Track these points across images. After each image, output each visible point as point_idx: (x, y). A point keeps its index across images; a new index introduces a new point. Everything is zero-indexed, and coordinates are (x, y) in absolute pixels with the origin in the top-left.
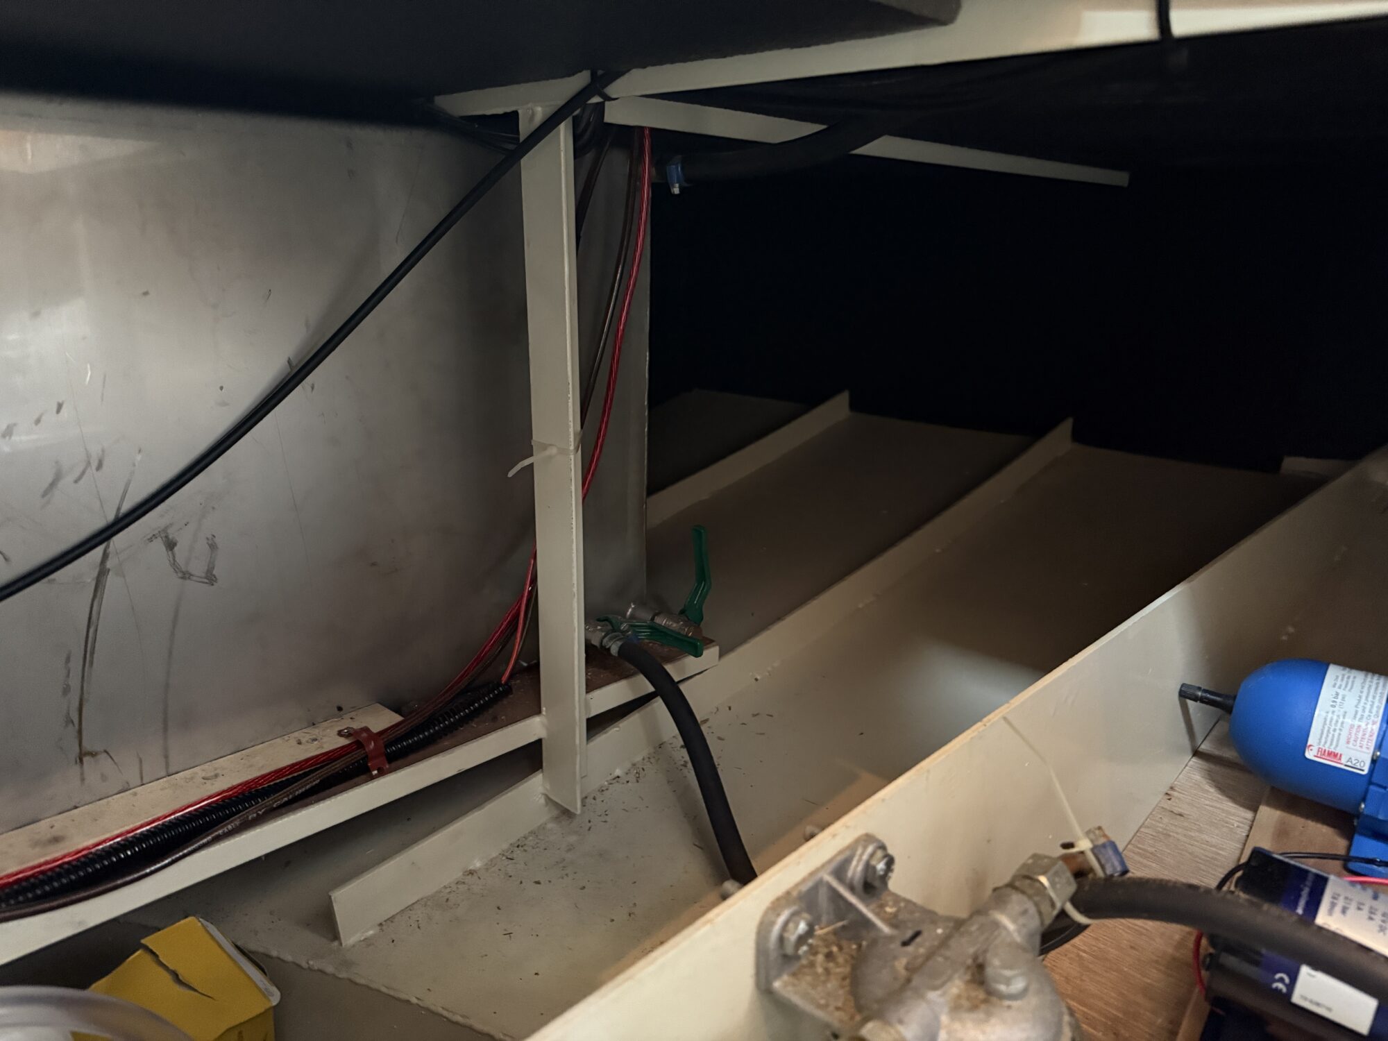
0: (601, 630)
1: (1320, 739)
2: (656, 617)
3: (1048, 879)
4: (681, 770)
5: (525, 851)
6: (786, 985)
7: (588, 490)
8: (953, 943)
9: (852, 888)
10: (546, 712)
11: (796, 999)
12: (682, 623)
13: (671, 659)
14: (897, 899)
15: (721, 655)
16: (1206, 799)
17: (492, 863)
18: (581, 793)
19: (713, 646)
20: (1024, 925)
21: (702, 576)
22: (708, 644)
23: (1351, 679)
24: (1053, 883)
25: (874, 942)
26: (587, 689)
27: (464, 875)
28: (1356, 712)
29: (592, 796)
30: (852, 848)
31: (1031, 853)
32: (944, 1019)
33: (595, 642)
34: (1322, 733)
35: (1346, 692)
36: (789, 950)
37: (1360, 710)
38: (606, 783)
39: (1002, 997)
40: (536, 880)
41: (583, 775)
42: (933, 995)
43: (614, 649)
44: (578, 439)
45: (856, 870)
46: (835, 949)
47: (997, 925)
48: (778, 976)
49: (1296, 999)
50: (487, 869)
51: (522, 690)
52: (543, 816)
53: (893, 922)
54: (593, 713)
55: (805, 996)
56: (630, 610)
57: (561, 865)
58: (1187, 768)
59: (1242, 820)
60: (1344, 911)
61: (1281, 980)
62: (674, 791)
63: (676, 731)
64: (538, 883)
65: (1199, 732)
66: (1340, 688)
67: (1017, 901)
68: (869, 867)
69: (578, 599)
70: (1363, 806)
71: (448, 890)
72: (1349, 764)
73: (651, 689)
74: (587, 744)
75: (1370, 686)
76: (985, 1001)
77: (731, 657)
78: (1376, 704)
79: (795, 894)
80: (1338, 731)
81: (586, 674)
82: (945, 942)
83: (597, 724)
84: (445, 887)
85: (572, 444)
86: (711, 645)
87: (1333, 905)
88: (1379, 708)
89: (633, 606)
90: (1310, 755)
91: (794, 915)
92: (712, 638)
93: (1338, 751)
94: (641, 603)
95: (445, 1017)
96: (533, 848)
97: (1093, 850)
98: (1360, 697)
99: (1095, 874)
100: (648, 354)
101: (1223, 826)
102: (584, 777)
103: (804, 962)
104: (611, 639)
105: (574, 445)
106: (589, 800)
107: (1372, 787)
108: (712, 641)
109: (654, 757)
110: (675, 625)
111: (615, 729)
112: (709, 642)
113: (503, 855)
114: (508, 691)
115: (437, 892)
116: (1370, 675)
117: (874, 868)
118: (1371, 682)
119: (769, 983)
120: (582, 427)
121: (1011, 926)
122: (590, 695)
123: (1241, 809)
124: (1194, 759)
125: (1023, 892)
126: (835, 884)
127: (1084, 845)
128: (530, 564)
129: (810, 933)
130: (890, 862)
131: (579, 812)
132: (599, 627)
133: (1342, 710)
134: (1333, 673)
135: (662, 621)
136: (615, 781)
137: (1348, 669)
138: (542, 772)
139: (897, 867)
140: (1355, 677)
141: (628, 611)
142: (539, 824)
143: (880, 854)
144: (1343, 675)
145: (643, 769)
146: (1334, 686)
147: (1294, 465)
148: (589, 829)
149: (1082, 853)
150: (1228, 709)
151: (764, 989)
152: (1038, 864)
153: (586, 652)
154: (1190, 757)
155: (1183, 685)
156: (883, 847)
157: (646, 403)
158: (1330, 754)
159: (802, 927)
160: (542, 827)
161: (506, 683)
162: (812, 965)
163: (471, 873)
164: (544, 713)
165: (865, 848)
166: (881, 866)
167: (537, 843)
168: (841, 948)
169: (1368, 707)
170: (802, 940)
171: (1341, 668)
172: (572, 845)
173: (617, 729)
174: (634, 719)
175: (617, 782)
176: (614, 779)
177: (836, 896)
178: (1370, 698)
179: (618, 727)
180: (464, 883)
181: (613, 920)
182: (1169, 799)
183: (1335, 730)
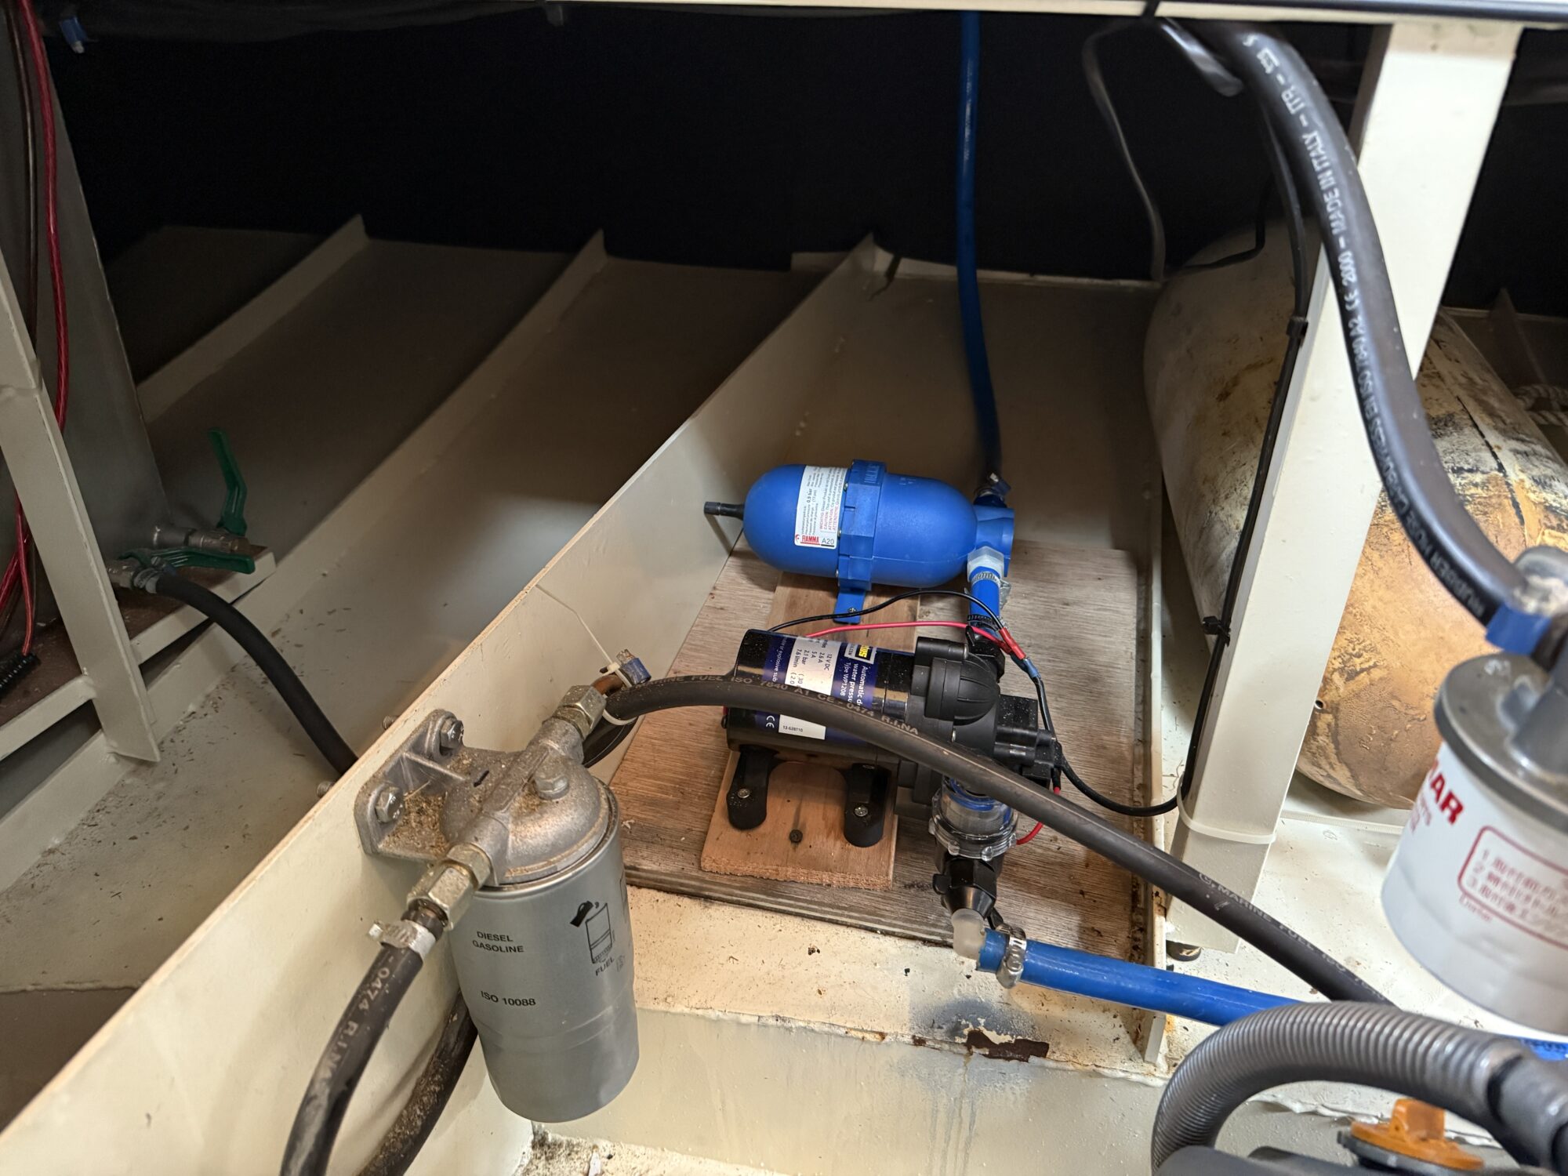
0: (126, 570)
1: (803, 529)
2: (190, 537)
3: (582, 704)
4: (263, 688)
5: (108, 813)
6: (388, 844)
7: (64, 419)
8: (511, 773)
9: (430, 757)
10: (88, 670)
11: (398, 852)
12: (222, 538)
13: (218, 580)
14: (471, 751)
15: (277, 560)
16: (741, 591)
17: (71, 837)
18: (156, 740)
19: (267, 553)
20: (566, 743)
21: (233, 482)
22: (259, 552)
23: (820, 476)
24: (587, 706)
25: (454, 790)
26: (129, 635)
27: (43, 856)
28: (824, 502)
29: (169, 739)
30: (424, 726)
31: (569, 687)
32: (510, 826)
33: (125, 583)
34: (803, 524)
35: (817, 488)
36: (385, 818)
37: (827, 501)
38: (181, 723)
39: (550, 798)
40: (132, 836)
41: (152, 722)
42: (499, 814)
43: (150, 586)
44: (37, 371)
45: (431, 741)
46: (424, 805)
47: (545, 748)
48: (380, 840)
49: (781, 730)
50: (70, 843)
51: (49, 654)
52: (120, 772)
53: (468, 772)
54: (146, 657)
55: (405, 846)
56: (156, 535)
57: (155, 814)
58: (726, 568)
59: (766, 601)
60: (804, 662)
61: (771, 720)
62: (260, 711)
63: (244, 652)
64: (134, 838)
65: (731, 538)
66: (812, 485)
67: (560, 726)
68: (441, 736)
69: (92, 549)
70: (837, 572)
71: (30, 876)
72: (824, 543)
73: (205, 617)
74: (147, 690)
75: (833, 479)
76: (540, 804)
77: (290, 559)
78: (837, 493)
79: (380, 775)
80: (813, 520)
81: (124, 618)
82: (506, 774)
83: (151, 668)
84: (25, 874)
85: (33, 380)
86: (263, 552)
87: (797, 659)
88: (838, 495)
89: (159, 530)
90: (798, 542)
91: (384, 790)
92: (263, 545)
93: (816, 535)
94: (168, 524)
95: (71, 990)
96: (117, 808)
97: (621, 670)
98: (826, 490)
99: (625, 686)
100: (94, 239)
101: (753, 610)
102: (154, 723)
103: (400, 822)
104: (142, 578)
105: (35, 381)
106: (167, 744)
107: (841, 558)
108: (262, 549)
109: (228, 683)
110: (215, 542)
111: (175, 667)
112: (259, 550)
113: (84, 824)
114: (34, 662)
115: (17, 882)
116: (833, 469)
117: (446, 735)
118: (833, 476)
119: (373, 847)
120: (36, 354)
121: (556, 746)
122: (135, 641)
123: (767, 592)
124: (731, 559)
125: (564, 719)
126: (414, 757)
127: (614, 667)
128: (18, 519)
129: (399, 798)
130: (459, 727)
131: (158, 759)
132: (124, 567)
133: (815, 503)
134: (809, 473)
135: (199, 540)
136: (191, 718)
137: (818, 468)
138: (103, 731)
139: (466, 728)
140: (822, 475)
141: (153, 536)
142: (116, 782)
143: (448, 723)
144: (815, 474)
145: (220, 698)
146: (808, 485)
147: (802, 260)
148: (176, 772)
149: (614, 673)
150: (740, 516)
151: (372, 852)
152: (577, 693)
153: (117, 598)
154: (727, 557)
155: (707, 504)
156: (451, 717)
157: (108, 298)
158: (811, 539)
159: (391, 797)
160: (121, 785)
161: (29, 654)
162: (407, 822)
163: (51, 851)
164: (86, 673)
165: (435, 722)
166: (451, 732)
167: (120, 802)
168: (428, 803)
169: (832, 497)
170: (392, 808)
171: (813, 468)
172: (161, 793)
173: (178, 666)
174: (195, 651)
175: (194, 718)
176: (190, 716)
177: (416, 766)
178: (833, 490)
179: (178, 664)
180: (47, 864)
181: (227, 847)
182: (713, 598)
183: (811, 520)
